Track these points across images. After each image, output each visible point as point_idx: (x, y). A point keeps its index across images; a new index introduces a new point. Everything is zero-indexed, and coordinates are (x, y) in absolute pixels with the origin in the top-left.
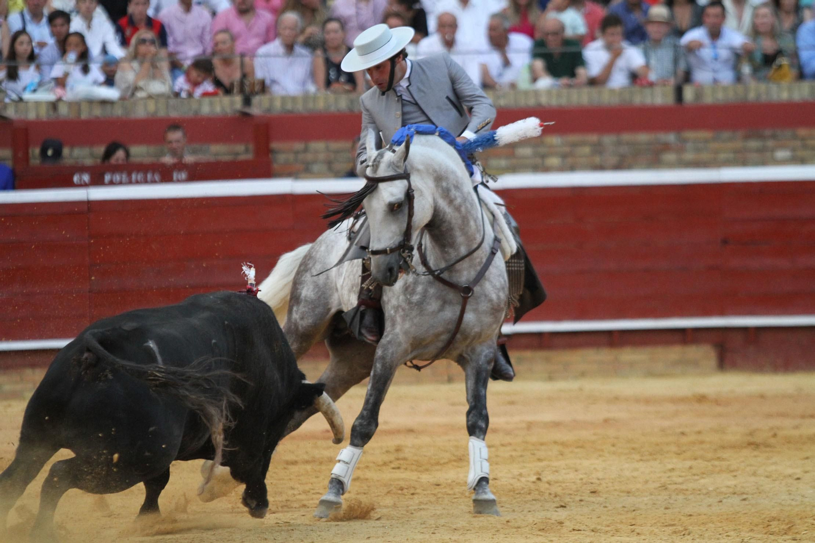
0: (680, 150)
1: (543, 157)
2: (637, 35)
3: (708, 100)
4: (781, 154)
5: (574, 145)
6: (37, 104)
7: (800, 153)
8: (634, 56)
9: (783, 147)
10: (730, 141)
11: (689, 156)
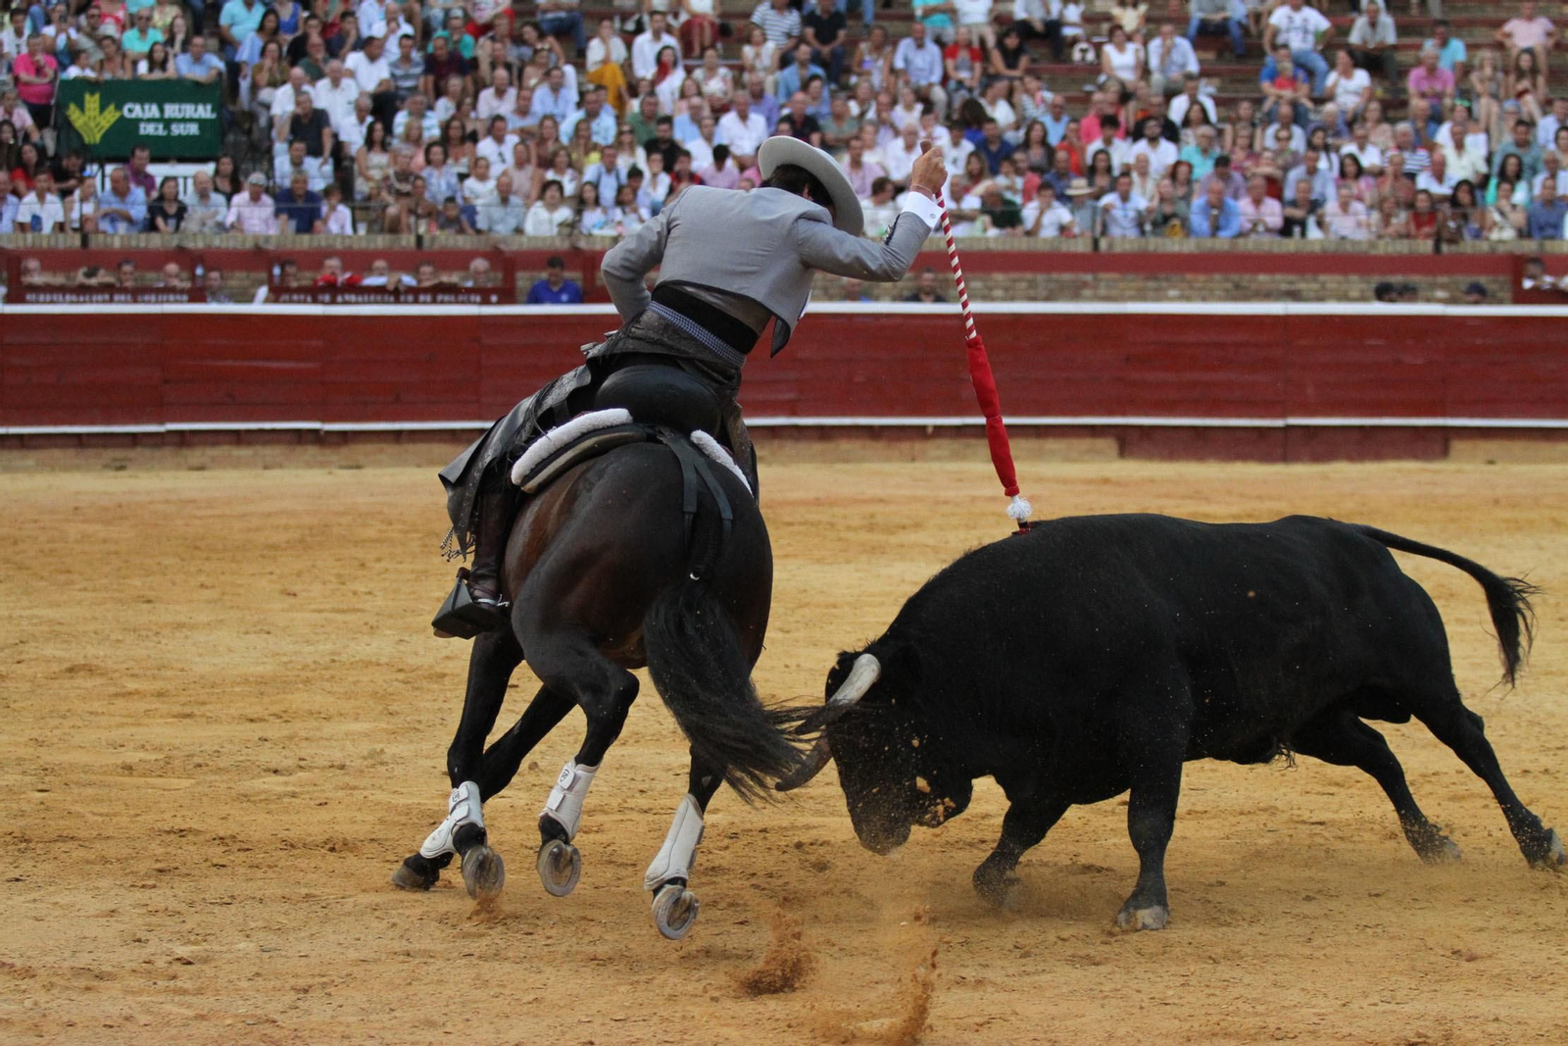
0: (1095, 287)
1: (991, 289)
2: (1064, 199)
3: (1118, 249)
4: (1172, 293)
5: (1015, 281)
6: (603, 238)
7: (1186, 293)
8: (1062, 214)
9: (1174, 287)
10: (1134, 282)
11: (1102, 292)
